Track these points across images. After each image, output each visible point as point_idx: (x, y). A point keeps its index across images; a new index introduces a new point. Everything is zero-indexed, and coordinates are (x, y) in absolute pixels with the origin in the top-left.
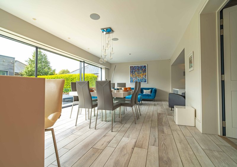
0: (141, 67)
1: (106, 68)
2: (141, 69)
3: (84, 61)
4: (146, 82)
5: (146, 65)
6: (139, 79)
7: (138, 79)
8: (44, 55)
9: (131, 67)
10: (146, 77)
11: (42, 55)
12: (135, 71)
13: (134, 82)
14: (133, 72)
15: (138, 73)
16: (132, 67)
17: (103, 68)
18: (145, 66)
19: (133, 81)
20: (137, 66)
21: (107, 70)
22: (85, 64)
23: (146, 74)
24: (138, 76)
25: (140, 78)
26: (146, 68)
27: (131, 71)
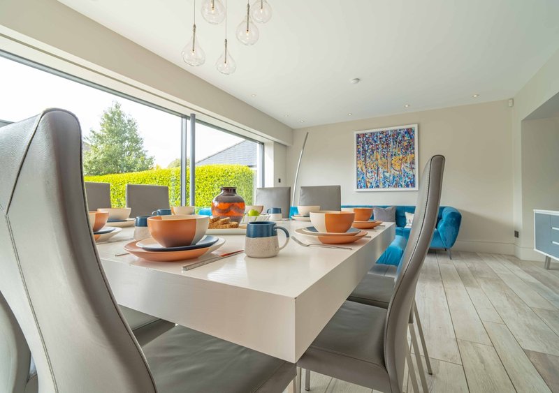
0: (397, 133)
1: (275, 142)
2: (395, 140)
3: (193, 115)
4: (414, 186)
5: (415, 127)
6: (387, 175)
7: (385, 177)
8: (129, 121)
9: (358, 136)
10: (412, 168)
11: (123, 120)
12: (372, 151)
13: (369, 185)
14: (365, 151)
15: (384, 155)
16: (364, 135)
17: (269, 144)
18: (409, 132)
19: (365, 182)
20: (382, 133)
21: (283, 149)
22: (197, 124)
23: (414, 158)
24: (384, 165)
25: (393, 171)
26: (412, 138)
27: (358, 151)
